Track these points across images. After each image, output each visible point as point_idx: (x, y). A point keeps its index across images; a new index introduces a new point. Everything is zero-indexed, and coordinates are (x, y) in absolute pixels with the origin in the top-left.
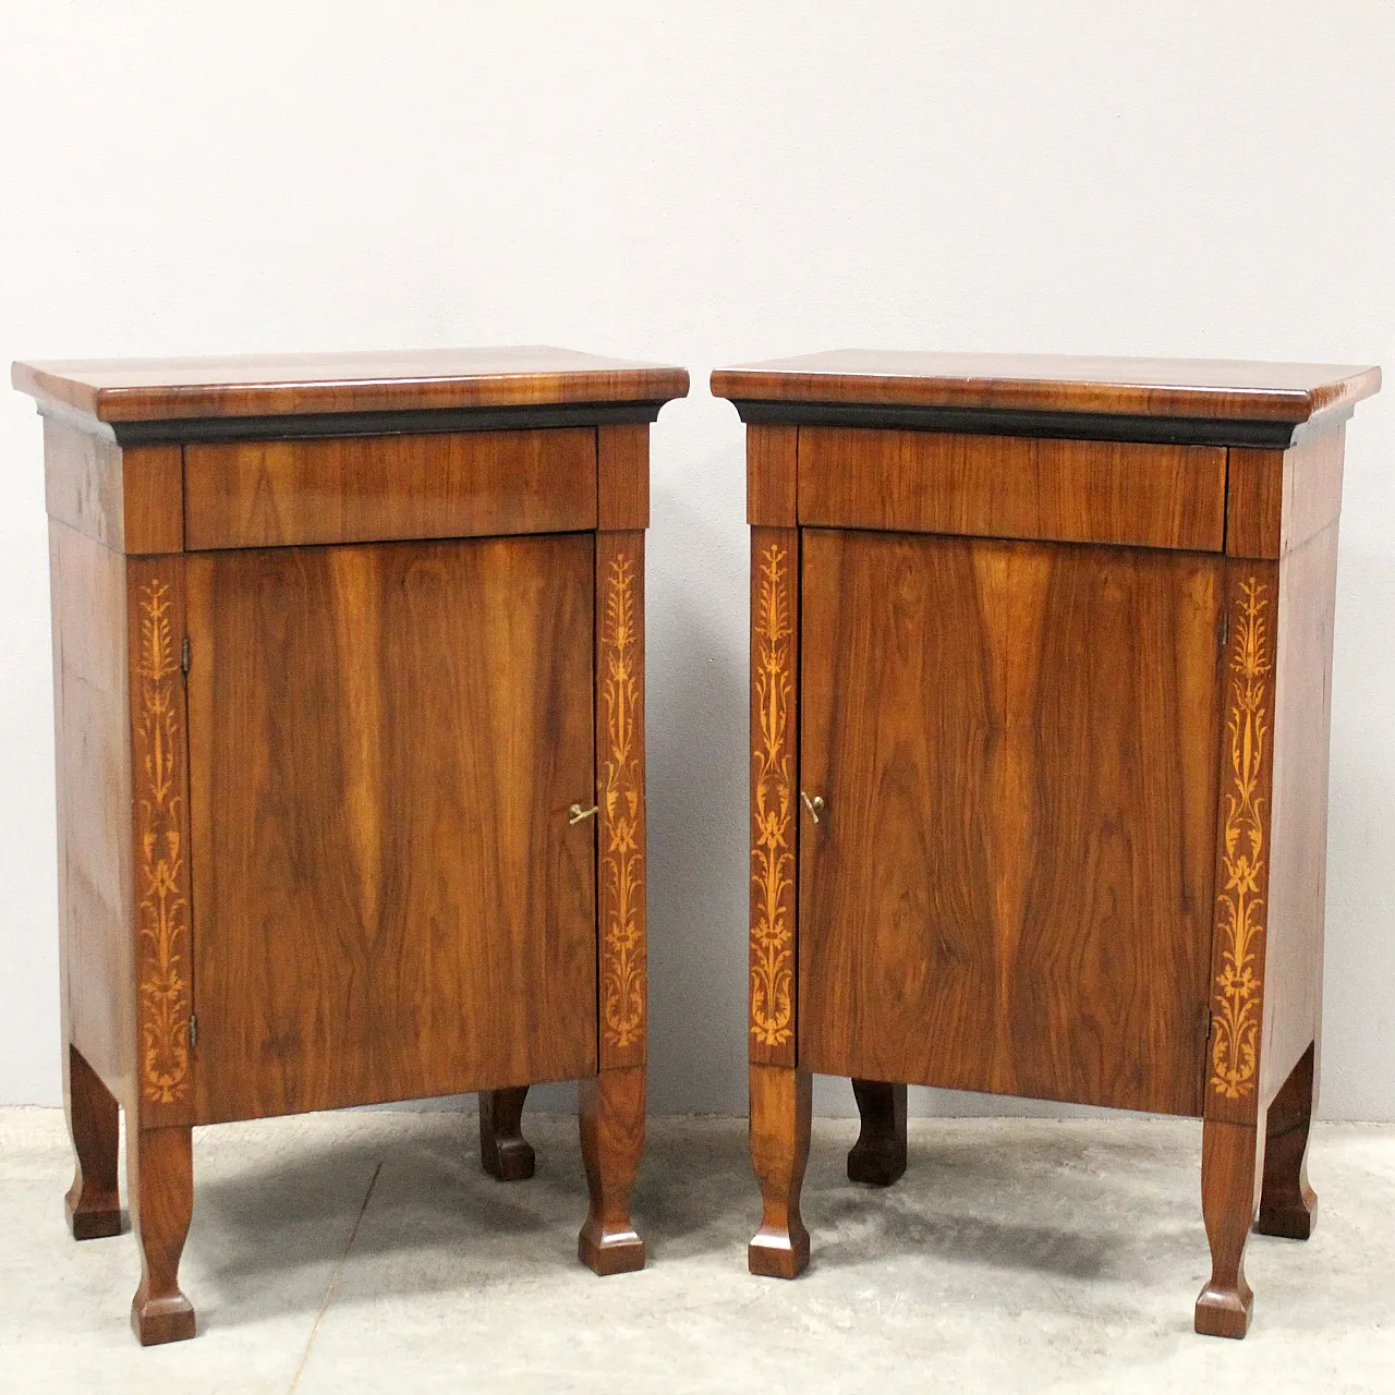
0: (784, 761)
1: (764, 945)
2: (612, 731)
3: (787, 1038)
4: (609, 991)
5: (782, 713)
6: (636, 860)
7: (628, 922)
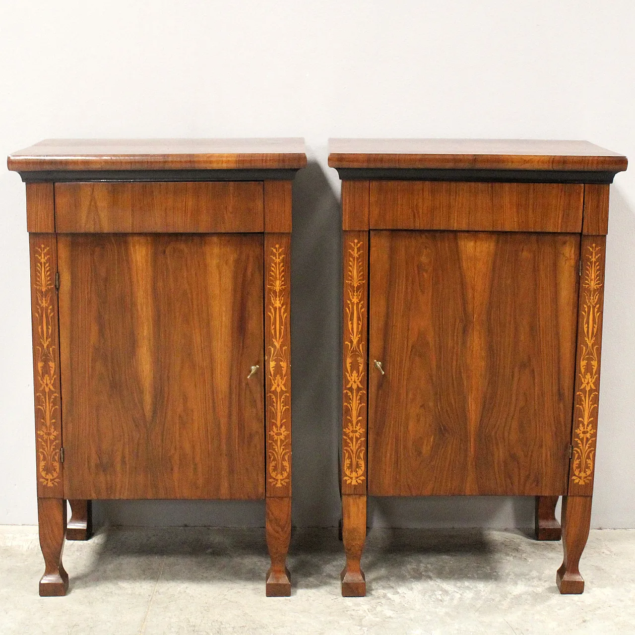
0: (361, 345)
1: (350, 437)
2: (273, 332)
3: (362, 480)
4: (272, 459)
5: (359, 322)
6: (286, 396)
7: (281, 426)
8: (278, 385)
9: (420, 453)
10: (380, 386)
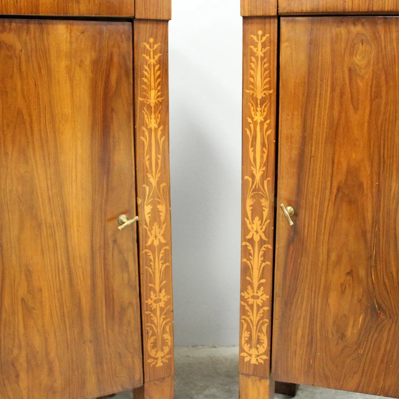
0: (265, 182)
1: (250, 303)
2: (147, 163)
3: (265, 360)
4: (150, 334)
5: (264, 149)
6: (165, 250)
7: (160, 291)
8: (156, 237)
9: (343, 336)
10: (290, 241)
